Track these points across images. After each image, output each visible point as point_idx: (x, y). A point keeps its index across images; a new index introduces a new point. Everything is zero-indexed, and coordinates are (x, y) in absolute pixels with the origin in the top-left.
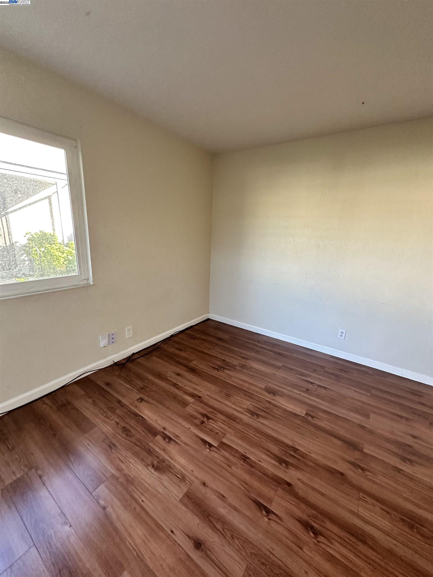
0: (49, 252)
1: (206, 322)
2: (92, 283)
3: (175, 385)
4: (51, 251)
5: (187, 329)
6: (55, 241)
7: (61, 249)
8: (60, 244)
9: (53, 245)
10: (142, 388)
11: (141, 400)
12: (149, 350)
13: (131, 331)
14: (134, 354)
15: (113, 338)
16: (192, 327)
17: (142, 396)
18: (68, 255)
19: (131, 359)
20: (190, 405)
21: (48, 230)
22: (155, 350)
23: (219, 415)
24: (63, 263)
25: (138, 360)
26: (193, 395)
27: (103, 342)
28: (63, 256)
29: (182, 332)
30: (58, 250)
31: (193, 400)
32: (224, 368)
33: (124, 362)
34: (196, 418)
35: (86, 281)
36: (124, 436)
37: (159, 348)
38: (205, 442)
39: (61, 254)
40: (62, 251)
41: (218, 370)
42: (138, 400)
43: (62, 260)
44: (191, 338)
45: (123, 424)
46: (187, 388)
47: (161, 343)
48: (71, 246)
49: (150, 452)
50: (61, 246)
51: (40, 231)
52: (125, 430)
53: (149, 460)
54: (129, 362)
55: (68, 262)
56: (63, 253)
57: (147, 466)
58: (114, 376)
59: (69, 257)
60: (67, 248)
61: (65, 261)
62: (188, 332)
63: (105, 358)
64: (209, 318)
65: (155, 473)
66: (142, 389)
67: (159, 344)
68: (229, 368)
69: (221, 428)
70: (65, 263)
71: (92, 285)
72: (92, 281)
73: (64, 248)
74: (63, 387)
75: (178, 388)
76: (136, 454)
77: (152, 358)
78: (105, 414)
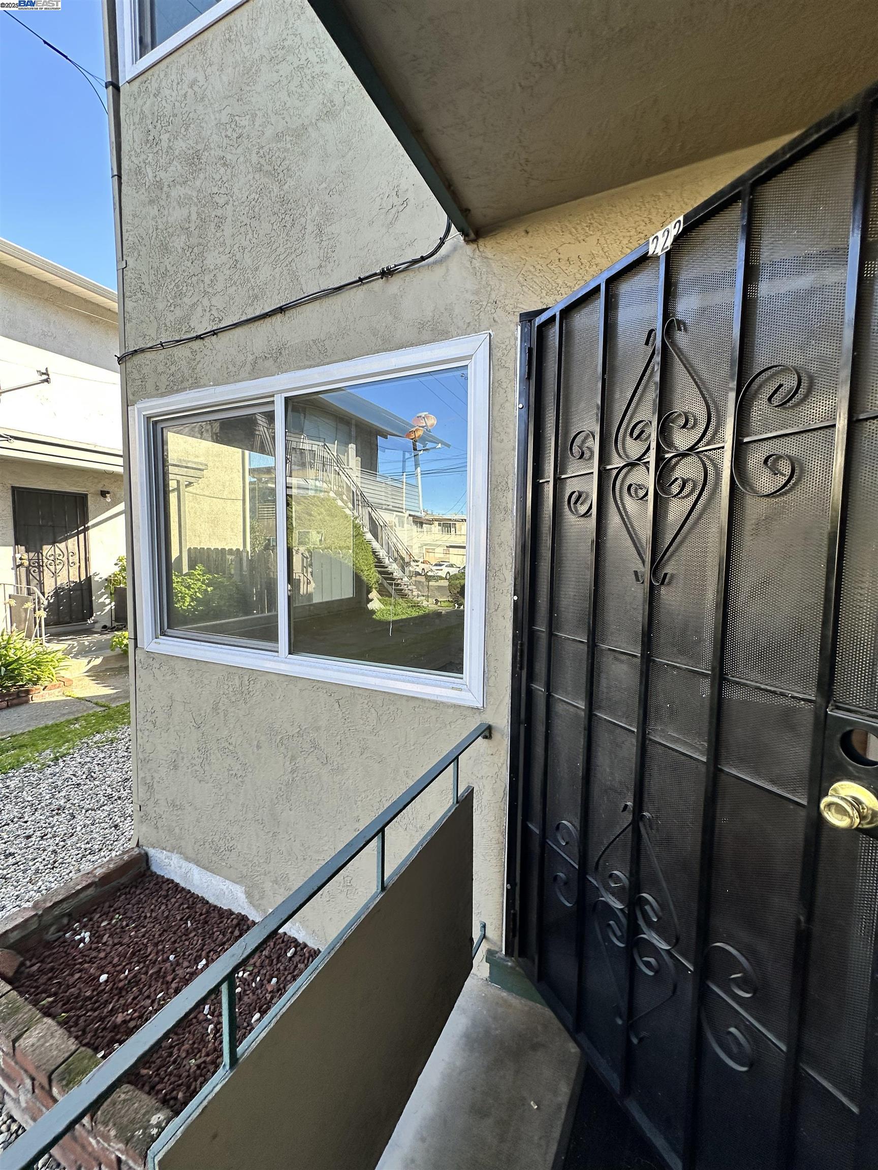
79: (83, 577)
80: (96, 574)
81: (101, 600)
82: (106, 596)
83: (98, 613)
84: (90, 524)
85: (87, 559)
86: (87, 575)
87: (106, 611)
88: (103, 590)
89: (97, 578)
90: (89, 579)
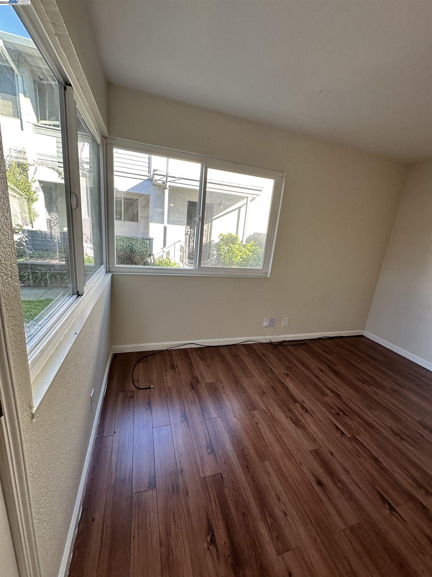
0: (232, 250)
1: (359, 338)
2: (269, 277)
3: (317, 377)
4: (233, 250)
5: (336, 337)
6: (236, 242)
7: (240, 249)
8: (239, 244)
9: (235, 245)
10: (289, 368)
11: (287, 375)
12: (297, 343)
13: (287, 323)
14: (284, 341)
15: (273, 323)
16: (341, 337)
17: (287, 372)
18: (243, 254)
19: (282, 344)
20: (329, 396)
21: (234, 233)
22: (302, 344)
23: (356, 417)
24: (239, 260)
25: (288, 347)
26: (332, 391)
27: (265, 324)
28: (240, 254)
29: (330, 338)
30: (238, 249)
31: (332, 394)
32: (371, 384)
33: (277, 344)
34: (333, 408)
35: (265, 274)
36: (272, 391)
37: (307, 344)
38: (338, 429)
39: (239, 252)
40: (240, 251)
41: (363, 382)
42: (284, 374)
43: (239, 257)
44: (339, 346)
45: (272, 384)
46: (328, 383)
47: (308, 341)
48: (246, 247)
49: (290, 410)
50: (241, 246)
51: (229, 234)
52: (273, 388)
53: (290, 415)
54: (281, 346)
55: (242, 259)
56: (240, 252)
57: (287, 417)
58: (268, 351)
59: (244, 255)
60: (244, 249)
61: (241, 258)
62: (337, 340)
63: (264, 335)
64: (364, 335)
65: (292, 425)
66: (287, 368)
67: (307, 341)
68: (377, 385)
69: (357, 427)
70: (240, 260)
71: (269, 278)
72: (269, 275)
73: (242, 248)
74: (235, 345)
75: (319, 380)
76: (280, 407)
77: (299, 349)
78: (260, 372)
79: (208, 241)
80: (213, 241)
81: (214, 252)
82: (216, 251)
83: (212, 258)
84: (214, 218)
85: (210, 233)
86: (209, 241)
87: (215, 257)
88: (215, 248)
89: (213, 243)
90: (210, 242)
